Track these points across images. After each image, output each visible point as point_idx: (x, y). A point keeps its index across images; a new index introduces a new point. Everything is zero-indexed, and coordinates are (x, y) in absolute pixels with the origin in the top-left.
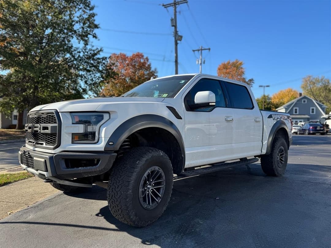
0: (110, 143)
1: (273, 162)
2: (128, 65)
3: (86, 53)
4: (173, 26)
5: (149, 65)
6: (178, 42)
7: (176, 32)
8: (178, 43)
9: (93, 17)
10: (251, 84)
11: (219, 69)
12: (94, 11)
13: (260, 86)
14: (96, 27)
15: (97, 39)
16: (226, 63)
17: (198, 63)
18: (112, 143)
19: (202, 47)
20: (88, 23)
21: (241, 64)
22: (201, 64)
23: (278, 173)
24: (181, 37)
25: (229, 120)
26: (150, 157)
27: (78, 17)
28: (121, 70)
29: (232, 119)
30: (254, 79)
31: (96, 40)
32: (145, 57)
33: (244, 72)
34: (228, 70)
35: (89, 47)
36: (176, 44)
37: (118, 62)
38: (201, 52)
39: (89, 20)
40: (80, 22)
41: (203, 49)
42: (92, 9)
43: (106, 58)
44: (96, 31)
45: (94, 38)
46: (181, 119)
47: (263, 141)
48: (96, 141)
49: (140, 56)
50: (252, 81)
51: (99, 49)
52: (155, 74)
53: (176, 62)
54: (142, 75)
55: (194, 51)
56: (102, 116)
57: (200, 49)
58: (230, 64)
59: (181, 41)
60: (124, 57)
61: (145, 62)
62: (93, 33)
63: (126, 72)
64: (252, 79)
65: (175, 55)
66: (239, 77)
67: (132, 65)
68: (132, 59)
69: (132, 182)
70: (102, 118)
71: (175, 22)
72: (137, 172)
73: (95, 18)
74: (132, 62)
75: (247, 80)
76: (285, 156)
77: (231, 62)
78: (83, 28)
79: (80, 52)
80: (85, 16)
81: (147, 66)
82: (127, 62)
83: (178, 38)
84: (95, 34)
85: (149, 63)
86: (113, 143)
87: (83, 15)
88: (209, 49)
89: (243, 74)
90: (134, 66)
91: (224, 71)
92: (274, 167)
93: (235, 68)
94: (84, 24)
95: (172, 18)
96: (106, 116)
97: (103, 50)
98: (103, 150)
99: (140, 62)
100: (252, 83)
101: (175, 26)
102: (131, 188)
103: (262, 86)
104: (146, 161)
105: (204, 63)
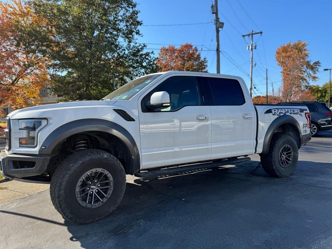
0: (43, 148)
1: (272, 162)
2: (177, 57)
3: (130, 51)
4: (213, 13)
5: (199, 56)
6: (220, 29)
7: (217, 19)
8: (219, 31)
9: (137, 14)
10: (316, 68)
11: (278, 53)
12: (136, 9)
13: (325, 70)
14: (139, 23)
15: (141, 35)
16: (286, 45)
17: (249, 49)
18: (44, 148)
19: (252, 32)
20: (132, 21)
21: (304, 45)
22: (252, 49)
23: (280, 174)
24: (223, 24)
25: (200, 118)
26: (88, 159)
27: (121, 16)
28: (171, 63)
29: (206, 118)
30: (320, 62)
31: (139, 36)
32: (194, 47)
33: (308, 55)
34: (288, 54)
35: (132, 44)
36: (218, 31)
37: (167, 55)
38: (252, 36)
39: (132, 18)
40: (123, 21)
41: (253, 33)
42: (134, 6)
43: (149, 53)
44: (139, 28)
45: (138, 35)
46: (134, 120)
47: (258, 139)
48: (35, 145)
49: (189, 46)
50: (318, 64)
51: (143, 46)
52: (205, 64)
53: (218, 50)
54: (190, 66)
55: (244, 36)
56: (41, 122)
57: (250, 34)
58: (291, 46)
59: (222, 28)
60: (172, 50)
61: (194, 53)
62: (137, 30)
63: (175, 64)
64: (318, 62)
65: (216, 43)
66: (301, 60)
67: (181, 57)
68: (180, 51)
69: (64, 183)
70: (40, 124)
71: (215, 9)
72: (70, 174)
73: (138, 15)
74: (181, 53)
75: (312, 63)
76: (294, 155)
77: (292, 44)
78: (127, 26)
79: (124, 50)
80: (128, 14)
81: (196, 56)
82: (176, 54)
83: (219, 25)
84: (138, 30)
85: (197, 53)
86: (46, 147)
87: (126, 14)
88: (261, 33)
89: (306, 57)
90: (183, 58)
91: (284, 54)
92: (274, 167)
93: (297, 51)
94: (127, 21)
95: (213, 5)
96: (44, 123)
97: (146, 46)
98: (38, 154)
99: (189, 53)
100: (318, 67)
101: (216, 13)
102: (63, 188)
103: (327, 70)
104: (81, 164)
105: (255, 48)
